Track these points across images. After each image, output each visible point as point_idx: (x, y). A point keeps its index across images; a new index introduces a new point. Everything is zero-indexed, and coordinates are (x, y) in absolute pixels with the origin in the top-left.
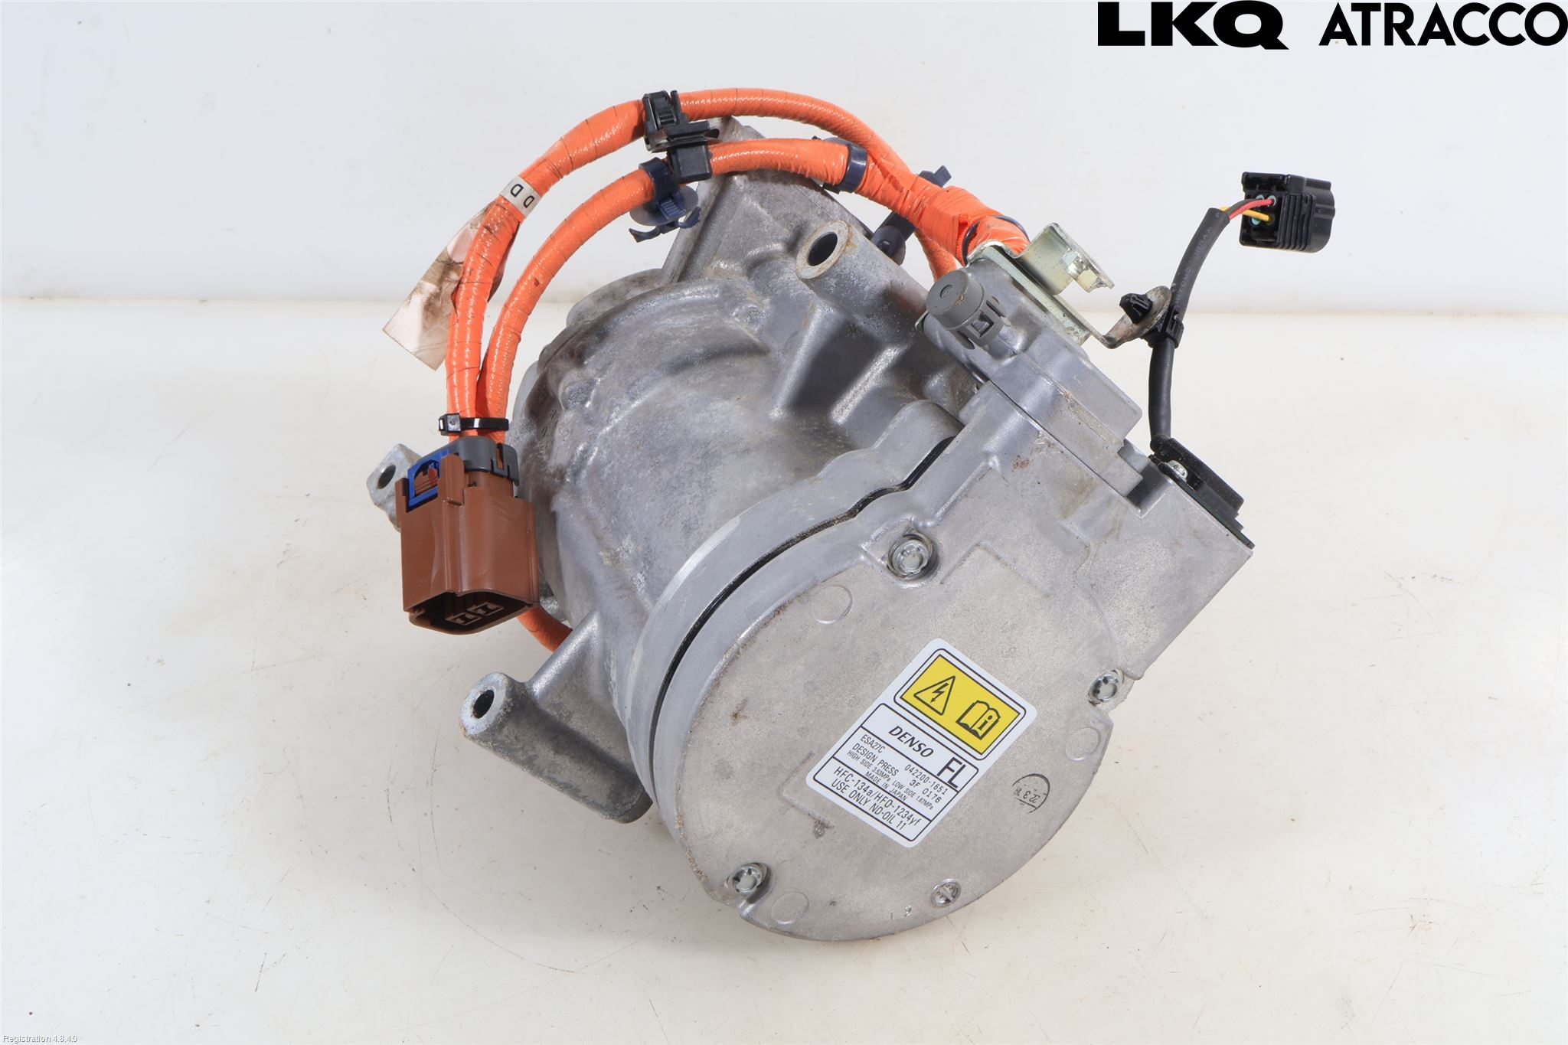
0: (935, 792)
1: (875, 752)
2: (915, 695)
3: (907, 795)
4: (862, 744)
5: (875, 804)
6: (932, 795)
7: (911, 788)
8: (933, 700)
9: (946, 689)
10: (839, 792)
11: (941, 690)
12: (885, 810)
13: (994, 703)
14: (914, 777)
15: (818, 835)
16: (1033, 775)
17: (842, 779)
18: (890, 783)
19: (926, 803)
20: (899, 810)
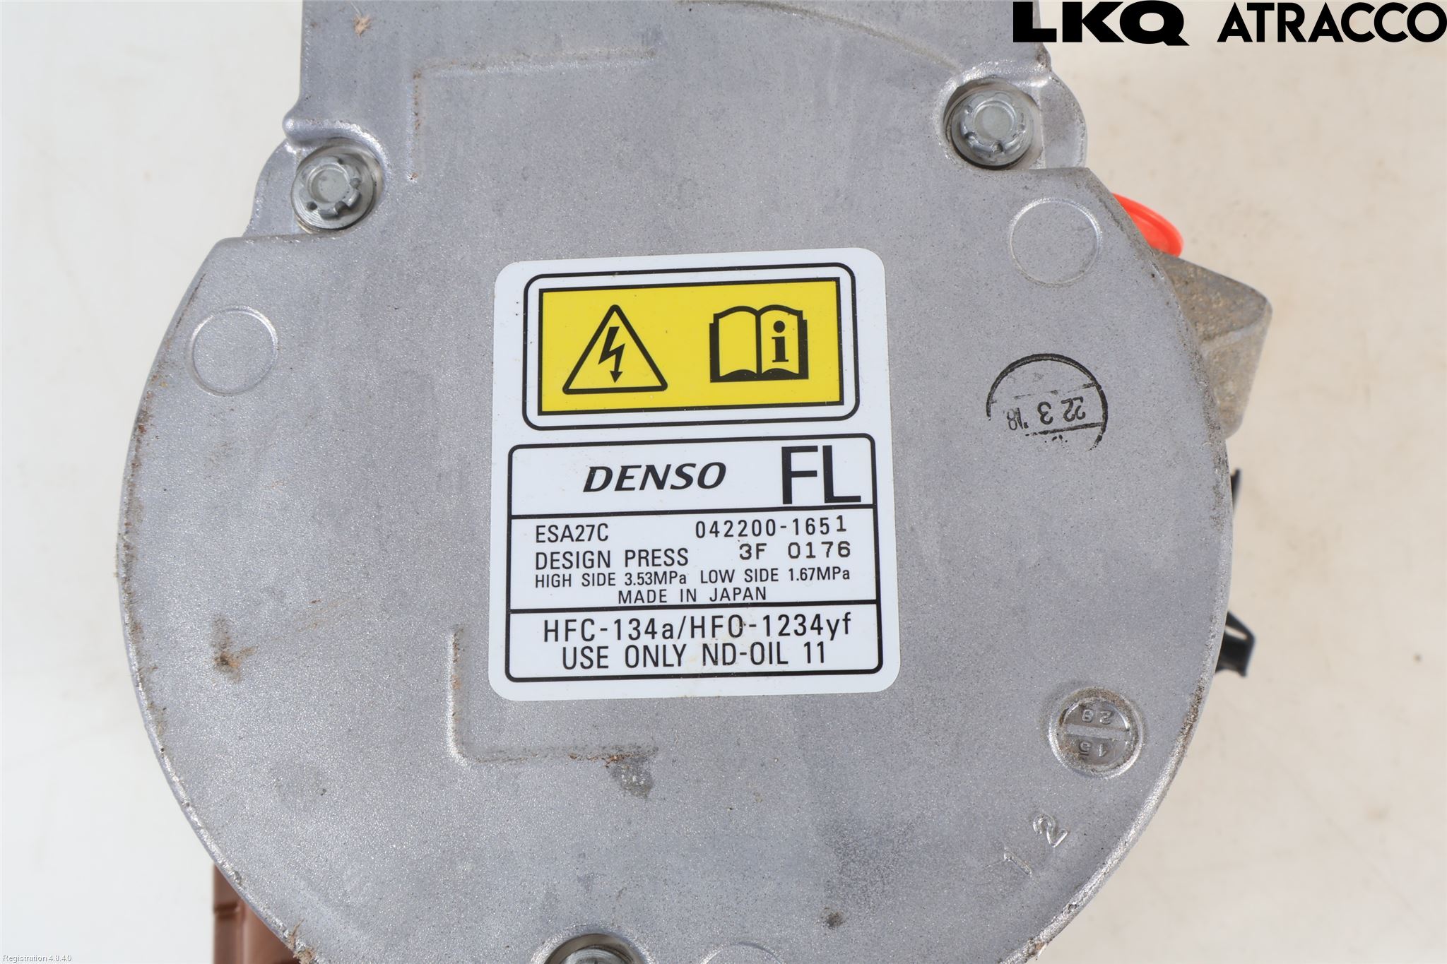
0: (817, 539)
1: (595, 545)
2: (567, 390)
3: (761, 585)
4: (548, 548)
5: (705, 646)
6: (819, 550)
7: (753, 564)
8: (616, 374)
9: (622, 337)
10: (595, 671)
11: (614, 347)
12: (742, 644)
13: (758, 297)
14: (735, 542)
15: (644, 790)
16: (1011, 367)
17: (576, 640)
18: (693, 582)
19: (827, 574)
20: (776, 625)
